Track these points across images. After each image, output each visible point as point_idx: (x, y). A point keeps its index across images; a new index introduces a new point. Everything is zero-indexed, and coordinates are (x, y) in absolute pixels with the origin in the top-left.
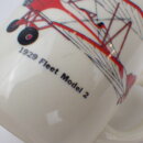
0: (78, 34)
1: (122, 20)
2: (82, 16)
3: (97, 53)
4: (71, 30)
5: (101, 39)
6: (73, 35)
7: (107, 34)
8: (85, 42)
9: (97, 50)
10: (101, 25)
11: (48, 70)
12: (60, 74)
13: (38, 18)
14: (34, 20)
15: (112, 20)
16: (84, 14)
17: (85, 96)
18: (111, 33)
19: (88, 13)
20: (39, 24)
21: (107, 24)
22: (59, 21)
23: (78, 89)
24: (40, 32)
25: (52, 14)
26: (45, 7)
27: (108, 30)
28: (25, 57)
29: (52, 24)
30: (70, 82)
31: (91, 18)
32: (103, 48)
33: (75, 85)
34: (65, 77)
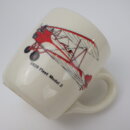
29: (46, 51)
30: (53, 79)
33: (56, 81)
34: (51, 77)
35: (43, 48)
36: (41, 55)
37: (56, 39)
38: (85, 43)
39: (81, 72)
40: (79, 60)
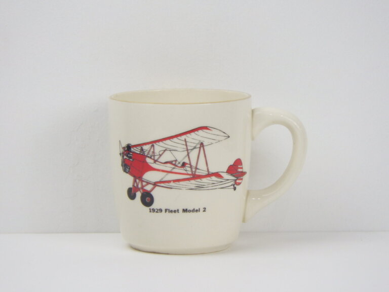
0: (175, 181)
1: (195, 148)
2: (168, 167)
3: (193, 183)
4: (169, 182)
5: (190, 173)
6: (172, 184)
7: (191, 167)
8: (181, 183)
9: (193, 181)
10: (184, 165)
11: (173, 213)
12: (181, 211)
13: (144, 184)
14: (143, 187)
15: (188, 155)
16: (169, 165)
17: (204, 211)
18: (194, 164)
19: (170, 162)
20: (148, 188)
21: (186, 161)
22: (158, 180)
23: (197, 211)
24: (152, 193)
25: (149, 176)
26: (143, 174)
27: (190, 164)
28: (155, 213)
29: (155, 184)
30: (190, 211)
31: (175, 165)
32: (195, 177)
33: (193, 211)
34: (185, 211)
35: (148, 183)
36: (153, 193)
37: (155, 161)
38: (193, 139)
39: (217, 175)
40: (202, 166)
